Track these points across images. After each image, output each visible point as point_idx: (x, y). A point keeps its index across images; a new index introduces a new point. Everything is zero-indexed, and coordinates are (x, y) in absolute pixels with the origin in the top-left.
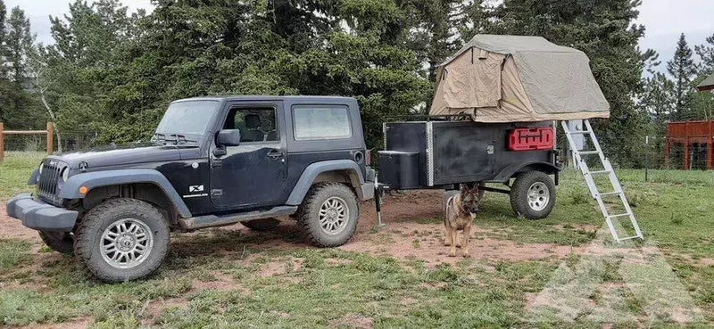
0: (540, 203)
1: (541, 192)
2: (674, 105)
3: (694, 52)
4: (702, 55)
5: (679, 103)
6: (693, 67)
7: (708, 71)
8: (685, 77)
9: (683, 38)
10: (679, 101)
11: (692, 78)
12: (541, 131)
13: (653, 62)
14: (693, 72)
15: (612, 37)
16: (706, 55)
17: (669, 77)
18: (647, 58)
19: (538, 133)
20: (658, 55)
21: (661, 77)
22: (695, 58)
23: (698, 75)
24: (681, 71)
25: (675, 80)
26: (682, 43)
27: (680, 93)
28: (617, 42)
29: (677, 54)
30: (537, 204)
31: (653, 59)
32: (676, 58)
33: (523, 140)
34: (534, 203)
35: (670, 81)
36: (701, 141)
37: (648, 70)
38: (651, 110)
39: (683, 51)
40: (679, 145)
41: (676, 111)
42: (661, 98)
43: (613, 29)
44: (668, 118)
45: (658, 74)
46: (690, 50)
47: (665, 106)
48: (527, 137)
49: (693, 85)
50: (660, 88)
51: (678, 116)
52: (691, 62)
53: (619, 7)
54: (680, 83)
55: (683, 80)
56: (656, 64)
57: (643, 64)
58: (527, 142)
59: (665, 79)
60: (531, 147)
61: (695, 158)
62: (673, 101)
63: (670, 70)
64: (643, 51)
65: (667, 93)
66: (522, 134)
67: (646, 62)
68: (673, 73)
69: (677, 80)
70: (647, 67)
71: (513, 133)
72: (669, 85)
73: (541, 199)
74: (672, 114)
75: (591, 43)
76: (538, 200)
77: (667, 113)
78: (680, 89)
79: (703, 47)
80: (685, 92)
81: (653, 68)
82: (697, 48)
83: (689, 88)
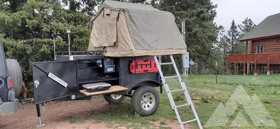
0: (150, 105)
1: (151, 98)
2: (231, 48)
3: (238, 27)
4: (241, 28)
5: (232, 47)
6: (237, 33)
7: (243, 34)
8: (234, 37)
9: (233, 22)
10: (232, 46)
11: (237, 37)
12: (150, 61)
13: (222, 31)
14: (237, 35)
15: (201, 16)
16: (242, 28)
17: (228, 37)
18: (220, 29)
19: (149, 63)
20: (224, 28)
21: (226, 37)
22: (238, 30)
23: (239, 36)
24: (233, 34)
25: (231, 38)
26: (233, 24)
27: (233, 43)
28: (204, 19)
29: (231, 28)
30: (148, 106)
31: (222, 29)
32: (231, 29)
33: (139, 67)
34: (146, 105)
35: (229, 38)
36: (241, 62)
37: (220, 34)
38: (222, 50)
39: (233, 27)
40: (232, 63)
41: (231, 50)
42: (226, 45)
43: (202, 12)
44: (228, 53)
45: (224, 36)
46: (236, 26)
47: (227, 48)
48: (142, 65)
49: (237, 40)
50: (225, 41)
51: (231, 52)
52: (237, 31)
53: (205, 3)
54: (233, 39)
55: (234, 38)
56: (223, 31)
57: (218, 31)
58: (142, 68)
59: (227, 38)
60: (144, 71)
61: (239, 69)
62: (230, 46)
63: (229, 34)
64: (218, 26)
65: (228, 43)
66: (139, 63)
67: (220, 30)
68: (230, 35)
69: (232, 38)
70: (220, 33)
71: (132, 62)
72: (228, 40)
73: (151, 103)
74: (230, 51)
75: (192, 19)
76: (149, 104)
77: (228, 51)
78: (232, 42)
79: (241, 25)
80: (235, 43)
81: (222, 33)
82: (239, 26)
83: (236, 41)
